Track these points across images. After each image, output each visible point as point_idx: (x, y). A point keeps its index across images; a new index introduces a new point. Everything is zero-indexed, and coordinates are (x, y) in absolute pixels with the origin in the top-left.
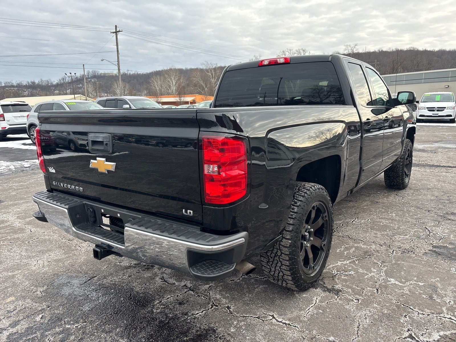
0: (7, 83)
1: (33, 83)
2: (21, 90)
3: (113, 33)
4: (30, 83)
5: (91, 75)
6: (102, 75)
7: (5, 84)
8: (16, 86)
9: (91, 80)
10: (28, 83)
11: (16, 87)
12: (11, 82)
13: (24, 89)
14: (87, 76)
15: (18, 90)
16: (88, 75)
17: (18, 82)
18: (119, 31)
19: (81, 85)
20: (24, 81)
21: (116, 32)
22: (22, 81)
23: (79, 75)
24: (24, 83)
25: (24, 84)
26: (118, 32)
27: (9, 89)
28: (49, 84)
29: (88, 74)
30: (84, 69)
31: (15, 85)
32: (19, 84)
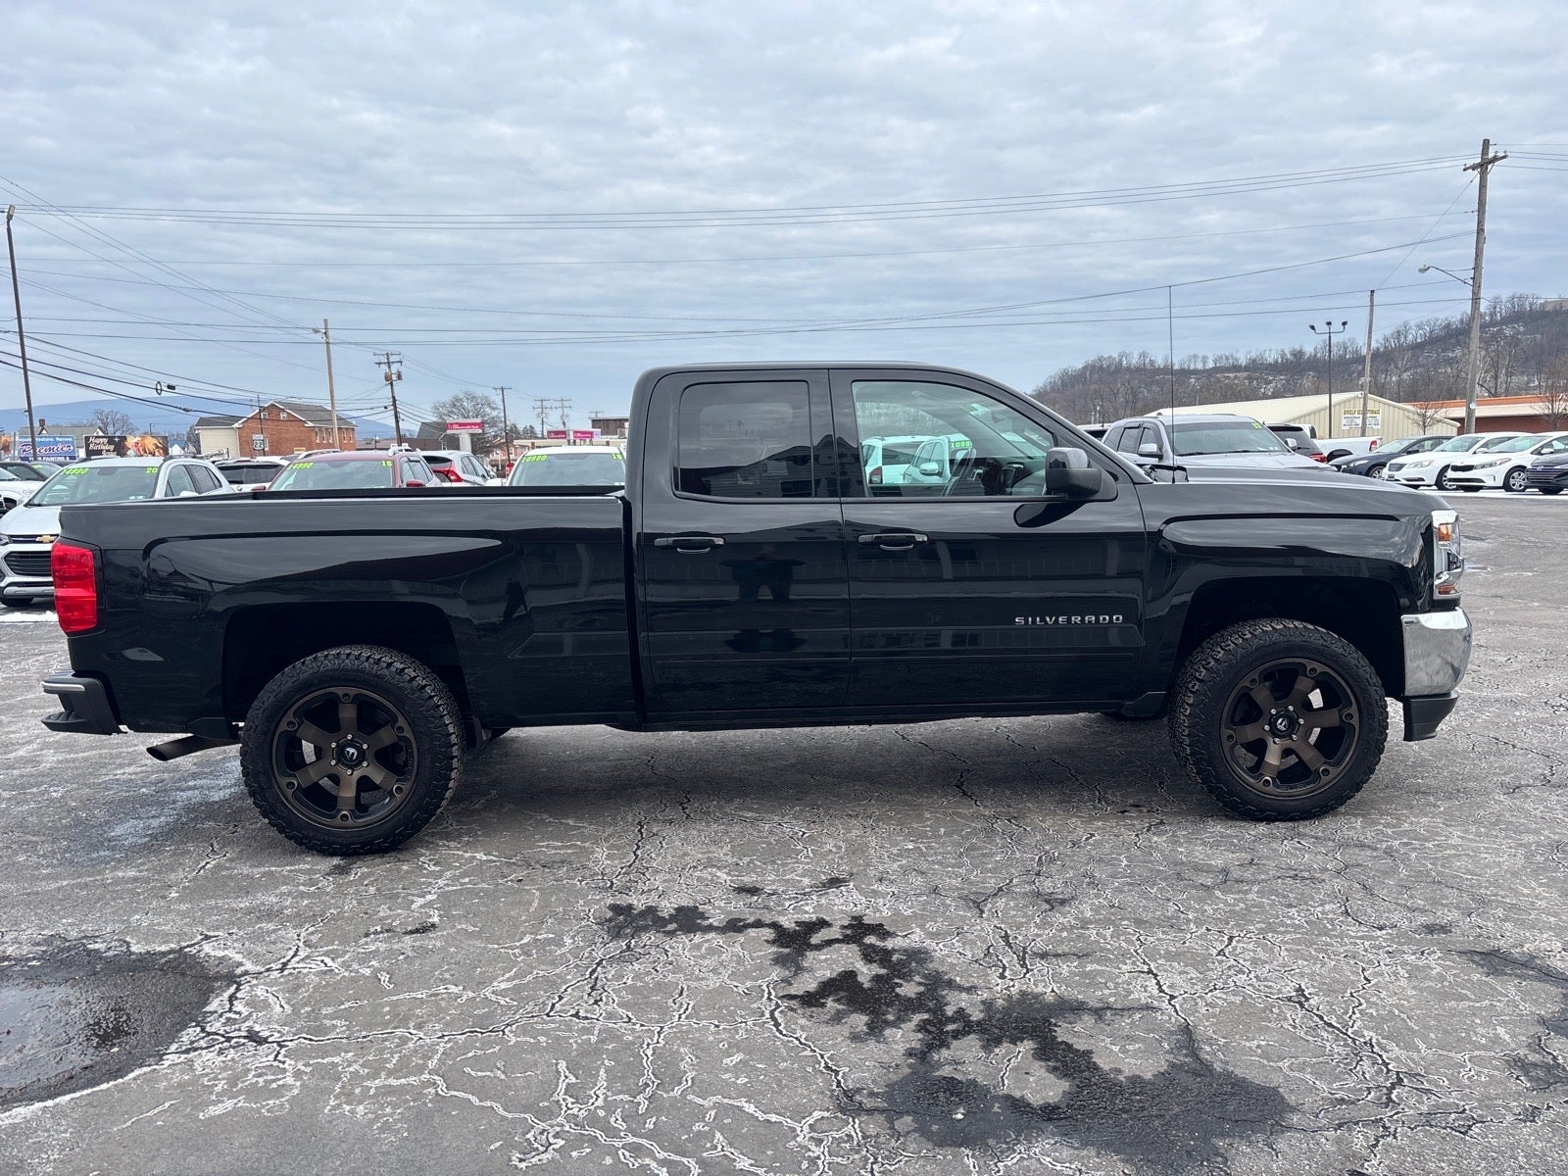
0: (1221, 358)
1: (1298, 354)
2: (1257, 379)
3: (1474, 170)
4: (1289, 356)
5: (1503, 310)
6: (1549, 308)
7: (1215, 361)
8: (1245, 367)
9: (1500, 331)
10: (1283, 355)
11: (1246, 369)
12: (1232, 356)
13: (1266, 374)
14: (1487, 318)
15: (1249, 378)
16: (1493, 314)
17: (1253, 355)
18: (1495, 159)
19: (1458, 352)
20: (1270, 350)
21: (1483, 166)
22: (1265, 351)
23: (1459, 317)
24: (1271, 357)
25: (1271, 360)
26: (1490, 163)
27: (1225, 377)
28: (1347, 356)
29: (1495, 308)
30: (1372, 306)
31: (1244, 364)
32: (1255, 360)
